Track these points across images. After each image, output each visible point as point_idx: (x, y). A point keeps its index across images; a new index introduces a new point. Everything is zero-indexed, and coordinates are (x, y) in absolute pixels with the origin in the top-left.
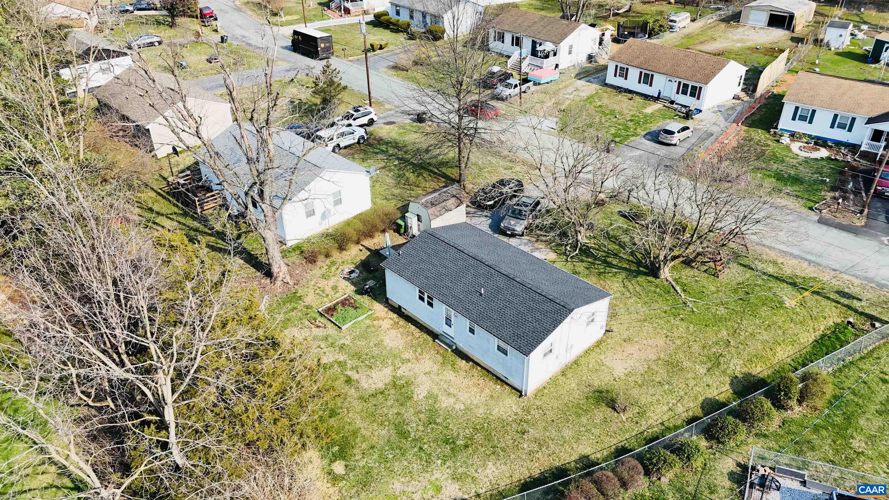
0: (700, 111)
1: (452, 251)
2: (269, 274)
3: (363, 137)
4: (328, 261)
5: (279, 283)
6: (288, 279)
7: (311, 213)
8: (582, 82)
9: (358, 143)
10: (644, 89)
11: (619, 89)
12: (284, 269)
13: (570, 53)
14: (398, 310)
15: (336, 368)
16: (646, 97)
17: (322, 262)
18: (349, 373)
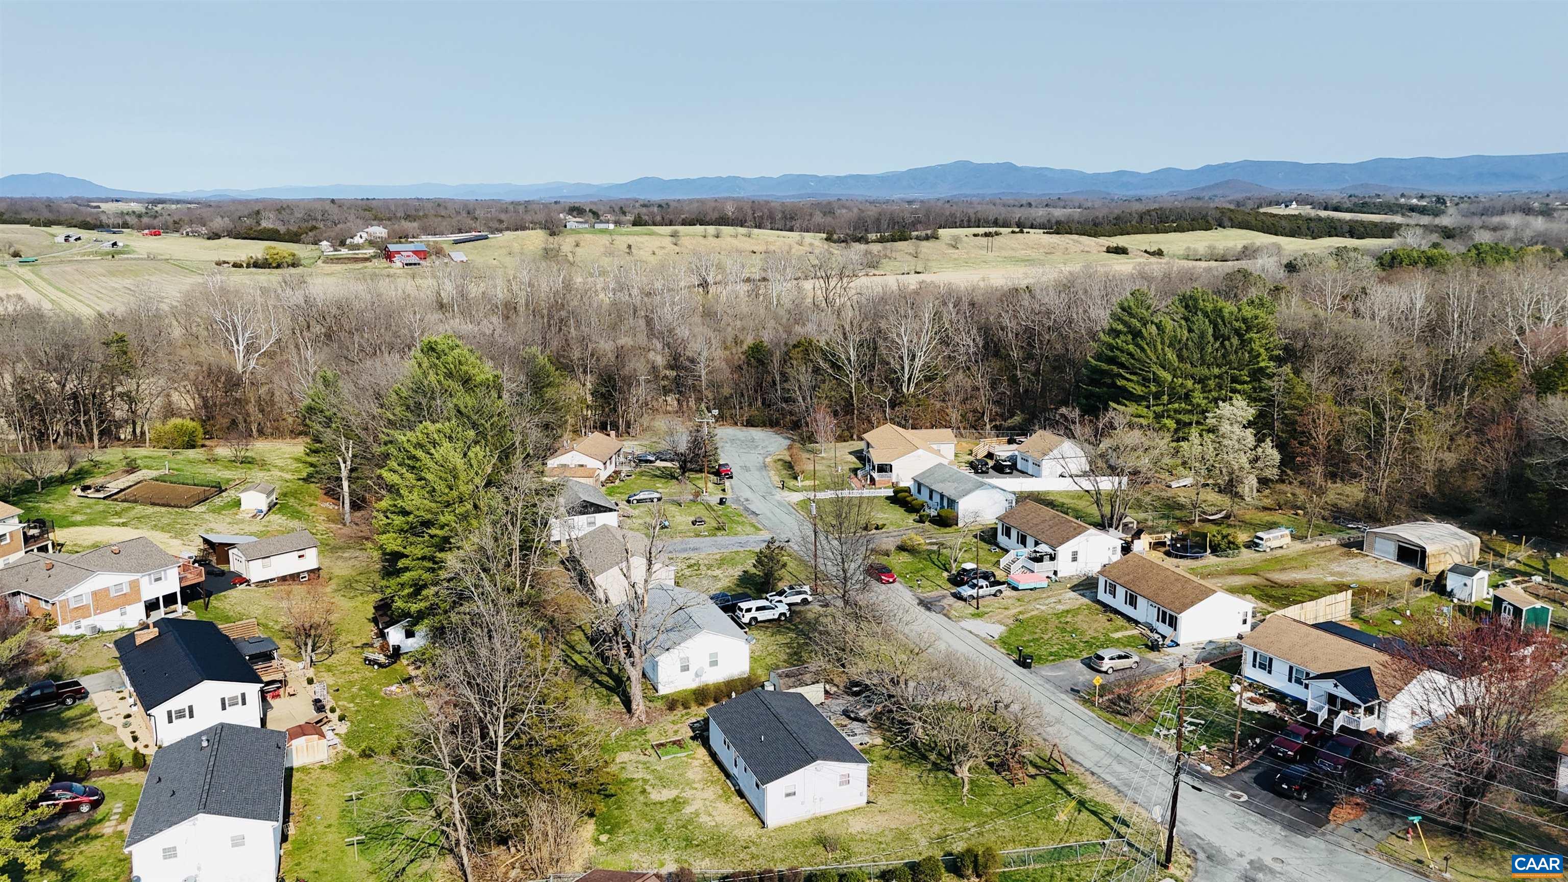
0: (1178, 645)
1: (763, 708)
2: (629, 710)
3: (784, 614)
4: (684, 712)
5: (635, 719)
6: (643, 717)
7: (685, 668)
8: (1073, 594)
9: (779, 619)
10: (1128, 610)
11: (1107, 608)
12: (642, 707)
13: (1074, 559)
14: (713, 755)
15: (640, 782)
16: (1129, 619)
17: (680, 711)
18: (647, 787)
